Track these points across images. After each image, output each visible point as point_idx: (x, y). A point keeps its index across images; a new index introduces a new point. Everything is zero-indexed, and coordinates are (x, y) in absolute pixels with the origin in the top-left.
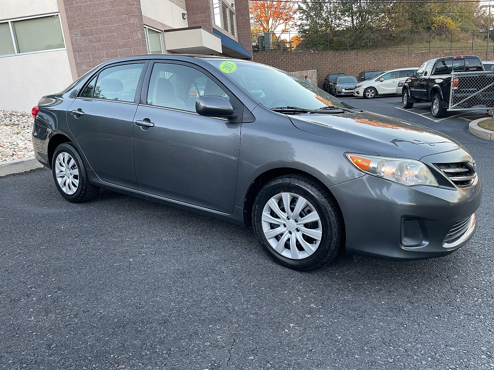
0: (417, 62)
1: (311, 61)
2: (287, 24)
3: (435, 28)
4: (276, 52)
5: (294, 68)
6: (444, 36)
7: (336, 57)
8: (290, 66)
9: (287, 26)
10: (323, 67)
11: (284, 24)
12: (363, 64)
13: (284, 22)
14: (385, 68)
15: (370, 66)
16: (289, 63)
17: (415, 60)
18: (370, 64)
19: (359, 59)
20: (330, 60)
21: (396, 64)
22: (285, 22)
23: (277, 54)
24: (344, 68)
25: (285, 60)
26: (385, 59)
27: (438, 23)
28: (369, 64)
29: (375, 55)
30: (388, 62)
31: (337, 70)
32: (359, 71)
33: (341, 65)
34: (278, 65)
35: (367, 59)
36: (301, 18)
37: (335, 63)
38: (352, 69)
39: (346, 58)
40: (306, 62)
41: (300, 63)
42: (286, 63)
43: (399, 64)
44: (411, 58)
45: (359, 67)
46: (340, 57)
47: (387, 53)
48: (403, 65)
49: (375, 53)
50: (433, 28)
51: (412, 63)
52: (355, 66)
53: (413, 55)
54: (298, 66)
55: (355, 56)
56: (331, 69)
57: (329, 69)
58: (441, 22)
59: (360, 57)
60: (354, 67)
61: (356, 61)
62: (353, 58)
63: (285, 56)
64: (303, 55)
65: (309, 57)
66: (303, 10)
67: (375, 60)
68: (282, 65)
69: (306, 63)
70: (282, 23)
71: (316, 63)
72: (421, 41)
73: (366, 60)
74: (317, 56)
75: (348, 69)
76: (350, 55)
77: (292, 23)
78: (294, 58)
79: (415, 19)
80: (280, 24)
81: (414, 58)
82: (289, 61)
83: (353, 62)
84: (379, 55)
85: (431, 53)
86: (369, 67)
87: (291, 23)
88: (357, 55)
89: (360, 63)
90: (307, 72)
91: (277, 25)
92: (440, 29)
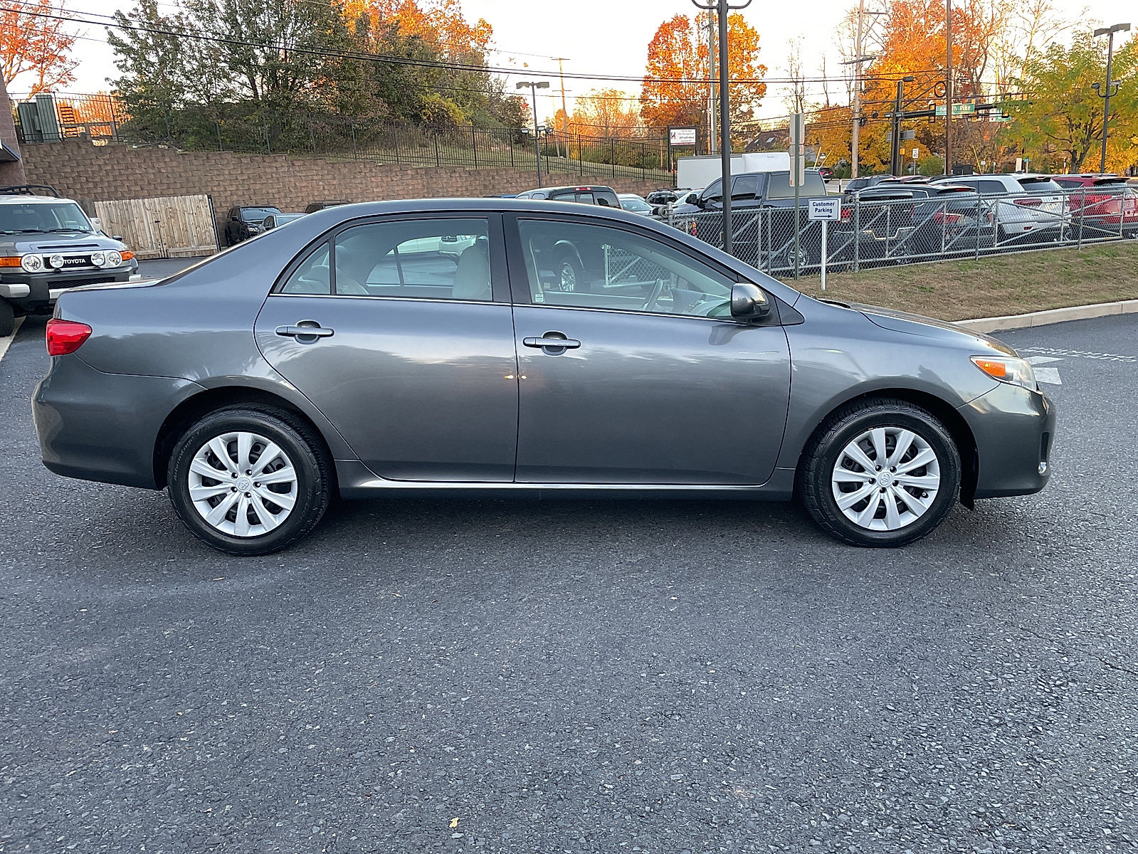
0: (420, 187)
1: (182, 174)
2: (46, 71)
3: (429, 118)
4: (79, 147)
5: (138, 188)
6: (447, 136)
7: (245, 167)
8: (127, 184)
9: (46, 79)
10: (215, 189)
11: (35, 71)
12: (310, 185)
13: (35, 66)
14: (357, 198)
15: (326, 192)
16: (121, 175)
17: (415, 182)
18: (324, 187)
19: (299, 174)
20: (230, 174)
21: (378, 190)
22: (39, 66)
23: (84, 152)
24: (268, 193)
25: (109, 168)
26: (355, 177)
27: (433, 107)
28: (322, 188)
29: (333, 167)
30: (362, 183)
31: (250, 197)
32: (303, 200)
33: (258, 187)
34: (90, 180)
35: (318, 175)
36: (121, 64)
37: (243, 180)
38: (285, 197)
39: (268, 170)
40: (170, 175)
41: (152, 176)
42: (114, 176)
43: (384, 189)
44: (406, 177)
45: (301, 192)
46: (254, 169)
47: (356, 165)
48: (394, 192)
49: (333, 164)
50: (425, 118)
51: (410, 188)
52: (292, 190)
53: (409, 172)
54: (147, 183)
55: (288, 167)
56: (237, 194)
57: (232, 194)
58: (437, 106)
59: (300, 171)
60: (290, 191)
61: (292, 179)
62: (284, 172)
63: (108, 156)
64: (157, 159)
65: (174, 164)
66: (125, 45)
67: (334, 178)
68: (102, 180)
69: (168, 177)
70: (30, 69)
71: (197, 179)
72: (410, 143)
73: (315, 178)
74: (195, 162)
75: (276, 196)
76: (278, 165)
77: (59, 70)
78: (134, 164)
79: (389, 95)
80: (24, 70)
81: (413, 178)
82: (123, 171)
83: (287, 180)
84: (340, 167)
85: (443, 171)
86: (324, 195)
87: (55, 70)
88: (293, 165)
89: (303, 185)
90: (185, 200)
91: (13, 71)
92: (438, 119)
